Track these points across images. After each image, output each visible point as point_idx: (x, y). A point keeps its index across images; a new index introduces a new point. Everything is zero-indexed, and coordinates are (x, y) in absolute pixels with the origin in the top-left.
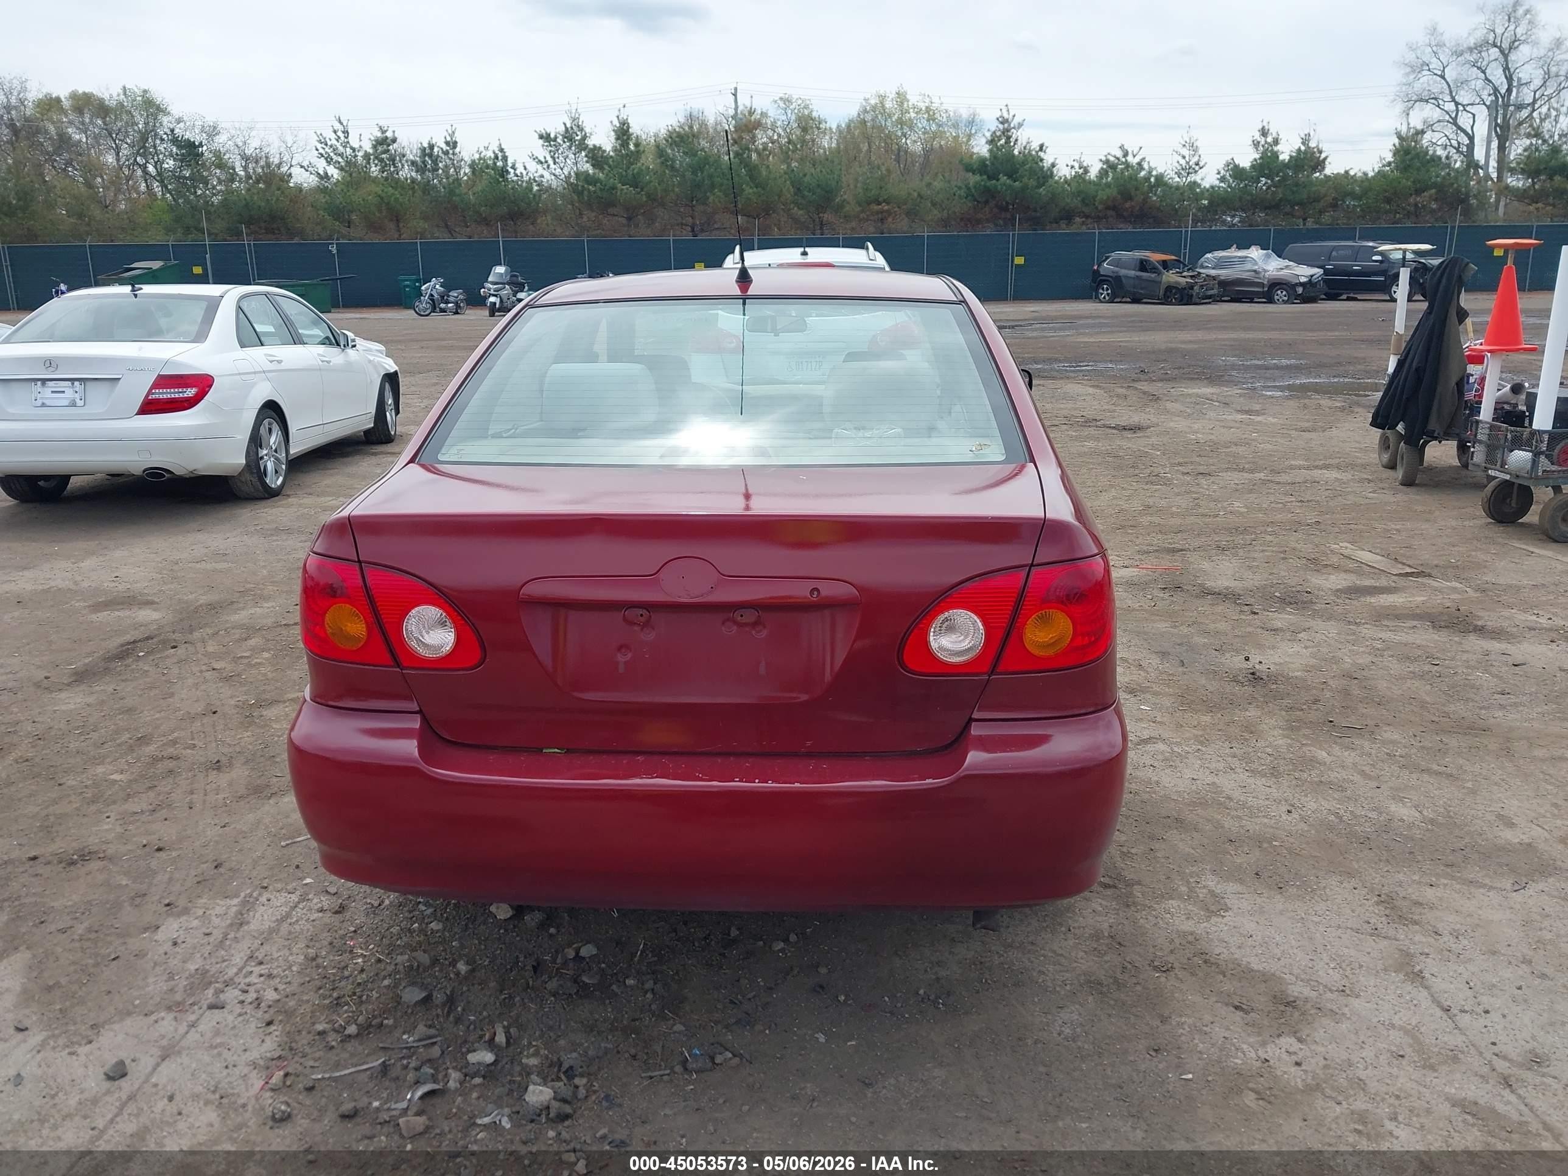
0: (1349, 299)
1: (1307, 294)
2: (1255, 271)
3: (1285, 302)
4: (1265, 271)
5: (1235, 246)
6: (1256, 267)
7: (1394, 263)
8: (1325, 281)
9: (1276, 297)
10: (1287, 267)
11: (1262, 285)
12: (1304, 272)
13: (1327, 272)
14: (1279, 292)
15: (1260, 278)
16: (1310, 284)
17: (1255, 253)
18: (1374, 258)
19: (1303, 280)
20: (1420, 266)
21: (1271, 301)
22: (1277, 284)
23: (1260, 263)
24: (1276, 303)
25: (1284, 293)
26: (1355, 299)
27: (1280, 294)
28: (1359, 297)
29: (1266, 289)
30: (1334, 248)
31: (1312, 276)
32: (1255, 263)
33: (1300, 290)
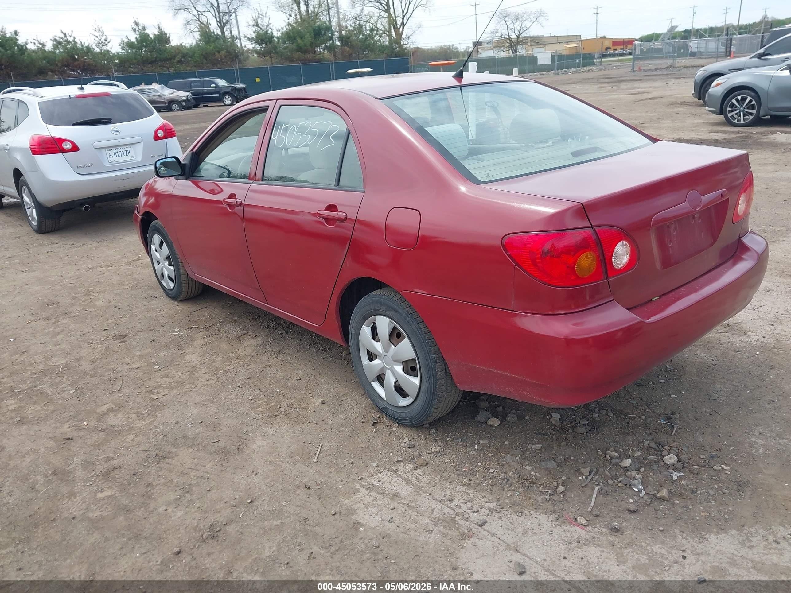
0: (204, 106)
1: (187, 105)
2: (159, 96)
3: (178, 110)
4: (164, 95)
5: (143, 83)
6: (159, 94)
7: (221, 87)
8: (194, 98)
9: (173, 108)
10: (174, 92)
11: (165, 103)
12: (183, 95)
13: (193, 94)
14: (174, 105)
15: (162, 99)
16: (187, 100)
17: (155, 86)
18: (212, 85)
19: (184, 98)
20: (233, 88)
21: (171, 110)
22: (171, 102)
23: (160, 91)
24: (173, 111)
25: (177, 106)
26: (207, 106)
27: (175, 107)
28: (209, 105)
29: (167, 104)
30: (192, 82)
31: (187, 96)
32: (157, 91)
33: (184, 104)
